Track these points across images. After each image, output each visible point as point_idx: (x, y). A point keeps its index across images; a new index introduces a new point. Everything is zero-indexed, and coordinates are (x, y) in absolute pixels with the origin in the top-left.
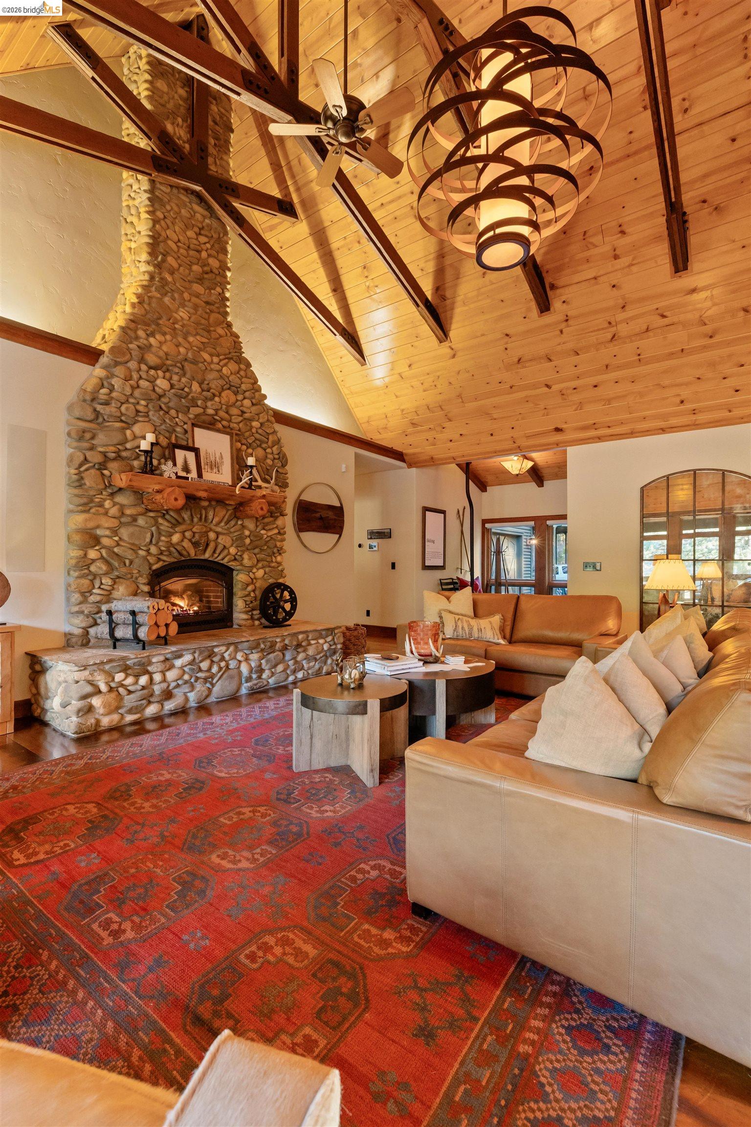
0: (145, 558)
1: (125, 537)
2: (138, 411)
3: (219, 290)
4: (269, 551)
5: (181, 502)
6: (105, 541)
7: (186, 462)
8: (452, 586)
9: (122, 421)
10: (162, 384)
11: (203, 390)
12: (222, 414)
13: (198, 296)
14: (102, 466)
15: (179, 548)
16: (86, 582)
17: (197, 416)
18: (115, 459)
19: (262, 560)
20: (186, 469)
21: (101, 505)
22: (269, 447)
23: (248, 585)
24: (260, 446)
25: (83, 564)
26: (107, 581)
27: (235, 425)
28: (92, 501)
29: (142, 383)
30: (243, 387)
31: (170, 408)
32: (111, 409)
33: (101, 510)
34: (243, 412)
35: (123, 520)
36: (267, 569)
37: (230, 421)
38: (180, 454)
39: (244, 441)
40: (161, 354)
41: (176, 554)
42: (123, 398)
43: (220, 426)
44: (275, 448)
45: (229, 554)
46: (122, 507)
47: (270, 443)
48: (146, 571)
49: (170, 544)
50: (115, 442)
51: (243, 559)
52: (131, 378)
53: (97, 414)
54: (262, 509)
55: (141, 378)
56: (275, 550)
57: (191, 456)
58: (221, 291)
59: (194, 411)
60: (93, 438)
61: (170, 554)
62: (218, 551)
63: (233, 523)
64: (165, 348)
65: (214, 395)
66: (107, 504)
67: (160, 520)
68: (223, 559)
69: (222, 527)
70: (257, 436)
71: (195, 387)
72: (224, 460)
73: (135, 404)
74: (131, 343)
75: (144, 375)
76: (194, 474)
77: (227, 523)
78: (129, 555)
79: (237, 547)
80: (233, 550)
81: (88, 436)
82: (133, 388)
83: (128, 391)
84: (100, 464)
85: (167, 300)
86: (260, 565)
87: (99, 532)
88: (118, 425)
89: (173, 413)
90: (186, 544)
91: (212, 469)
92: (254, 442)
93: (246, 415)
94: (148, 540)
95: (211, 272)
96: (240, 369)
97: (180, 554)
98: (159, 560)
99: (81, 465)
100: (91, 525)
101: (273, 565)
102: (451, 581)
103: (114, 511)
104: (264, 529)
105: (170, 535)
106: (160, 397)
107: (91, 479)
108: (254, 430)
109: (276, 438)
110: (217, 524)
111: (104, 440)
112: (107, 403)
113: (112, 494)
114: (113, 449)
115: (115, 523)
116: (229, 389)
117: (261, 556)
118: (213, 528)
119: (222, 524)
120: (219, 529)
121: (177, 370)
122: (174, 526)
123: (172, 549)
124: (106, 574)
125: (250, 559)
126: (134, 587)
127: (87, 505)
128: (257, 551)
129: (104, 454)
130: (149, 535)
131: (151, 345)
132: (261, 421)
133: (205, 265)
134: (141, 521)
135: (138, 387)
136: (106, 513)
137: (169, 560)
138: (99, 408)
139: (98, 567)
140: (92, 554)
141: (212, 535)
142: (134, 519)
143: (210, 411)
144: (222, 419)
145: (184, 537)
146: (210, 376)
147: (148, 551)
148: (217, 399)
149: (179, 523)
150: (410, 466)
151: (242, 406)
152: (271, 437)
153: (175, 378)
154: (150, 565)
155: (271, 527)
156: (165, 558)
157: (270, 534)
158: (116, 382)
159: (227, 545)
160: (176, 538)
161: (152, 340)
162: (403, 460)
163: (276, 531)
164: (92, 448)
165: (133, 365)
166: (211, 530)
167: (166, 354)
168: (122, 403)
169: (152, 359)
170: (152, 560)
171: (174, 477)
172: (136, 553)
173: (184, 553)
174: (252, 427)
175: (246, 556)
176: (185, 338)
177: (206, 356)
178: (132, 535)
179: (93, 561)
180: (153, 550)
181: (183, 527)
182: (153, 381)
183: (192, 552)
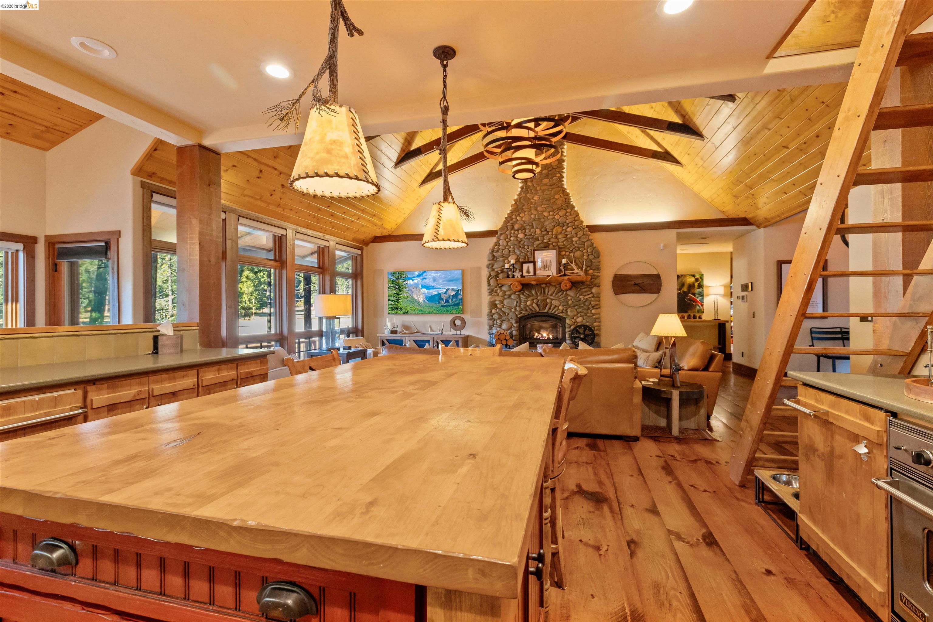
0: (514, 312)
1: (505, 304)
2: (510, 251)
3: (558, 175)
4: (585, 307)
5: (519, 287)
6: (498, 306)
7: (528, 268)
8: (840, 336)
9: (504, 257)
10: (521, 236)
11: (542, 232)
12: (552, 240)
13: (546, 185)
14: (497, 276)
15: (531, 307)
16: (491, 322)
17: (538, 246)
18: (501, 273)
19: (581, 312)
20: (528, 272)
21: (496, 292)
22: (585, 249)
23: (571, 326)
24: (579, 250)
25: (491, 315)
26: (499, 321)
27: (560, 243)
28: (493, 291)
29: (512, 239)
30: (567, 222)
31: (525, 246)
32: (499, 254)
33: (495, 294)
34: (567, 235)
35: (505, 297)
36: (584, 317)
37: (559, 242)
38: (525, 266)
39: (567, 250)
40: (522, 222)
41: (529, 310)
42: (503, 248)
43: (551, 246)
44: (588, 250)
45: (558, 309)
46: (505, 292)
47: (585, 247)
48: (514, 317)
49: (526, 306)
50: (500, 266)
51: (567, 312)
52: (507, 238)
53: (494, 256)
54: (566, 286)
55: (511, 236)
56: (590, 307)
57: (531, 266)
58: (559, 175)
59: (537, 243)
60: (493, 266)
61: (526, 310)
62: (552, 308)
63: (560, 294)
64: (523, 219)
65: (549, 232)
66: (498, 291)
67: (521, 296)
68: (555, 312)
69: (554, 297)
70: (576, 245)
71: (538, 231)
72: (552, 263)
73: (508, 249)
74: (509, 223)
75: (512, 235)
76: (532, 273)
77: (556, 294)
78: (507, 311)
79: (563, 306)
80: (561, 308)
81: (490, 266)
82: (507, 242)
83: (505, 244)
84: (496, 276)
85: (528, 195)
86: (579, 315)
87: (497, 302)
88: (501, 259)
89: (526, 247)
90: (534, 305)
91: (544, 268)
92: (574, 248)
93: (568, 236)
94: (515, 304)
95: (553, 168)
96: (567, 212)
97: (531, 309)
98: (521, 313)
99: (489, 278)
100: (492, 300)
101: (588, 315)
102: (839, 330)
103: (500, 294)
104: (581, 295)
105: (526, 302)
106: (520, 242)
107: (492, 282)
108: (574, 243)
109: (589, 243)
110: (552, 295)
111: (497, 267)
112: (498, 251)
113: (501, 287)
114: (499, 269)
115: (501, 298)
116: (559, 225)
117: (579, 310)
118: (550, 297)
119: (554, 295)
120: (552, 297)
121: (528, 227)
122: (527, 298)
123: (527, 308)
124: (499, 319)
125: (571, 312)
126: (510, 324)
127: (491, 292)
128: (576, 307)
129: (497, 271)
130: (515, 303)
131: (518, 220)
132: (578, 236)
133: (549, 168)
134: (512, 297)
135: (510, 240)
136: (498, 295)
137: (526, 313)
138: (494, 254)
139: (496, 316)
140: (493, 311)
141: (548, 301)
142: (510, 296)
143: (545, 241)
144: (553, 242)
145: (533, 302)
146: (546, 223)
147: (516, 309)
148: (550, 233)
149: (529, 296)
150: (759, 227)
151: (566, 232)
152: (586, 244)
153: (527, 231)
154: (517, 316)
155: (587, 293)
156: (523, 312)
157: (585, 298)
158: (501, 242)
159: (557, 305)
160: (528, 303)
161: (518, 218)
162: (750, 224)
163: (591, 295)
164: (493, 270)
165: (508, 233)
166: (548, 298)
167: (524, 222)
168: (503, 250)
169: (516, 227)
170: (517, 313)
171: (519, 277)
172: (510, 310)
173: (533, 309)
174: (573, 241)
175: (569, 310)
176: (536, 210)
177: (546, 214)
178: (508, 303)
179: (494, 314)
180: (517, 308)
181: (532, 298)
182: (516, 237)
183: (537, 309)
